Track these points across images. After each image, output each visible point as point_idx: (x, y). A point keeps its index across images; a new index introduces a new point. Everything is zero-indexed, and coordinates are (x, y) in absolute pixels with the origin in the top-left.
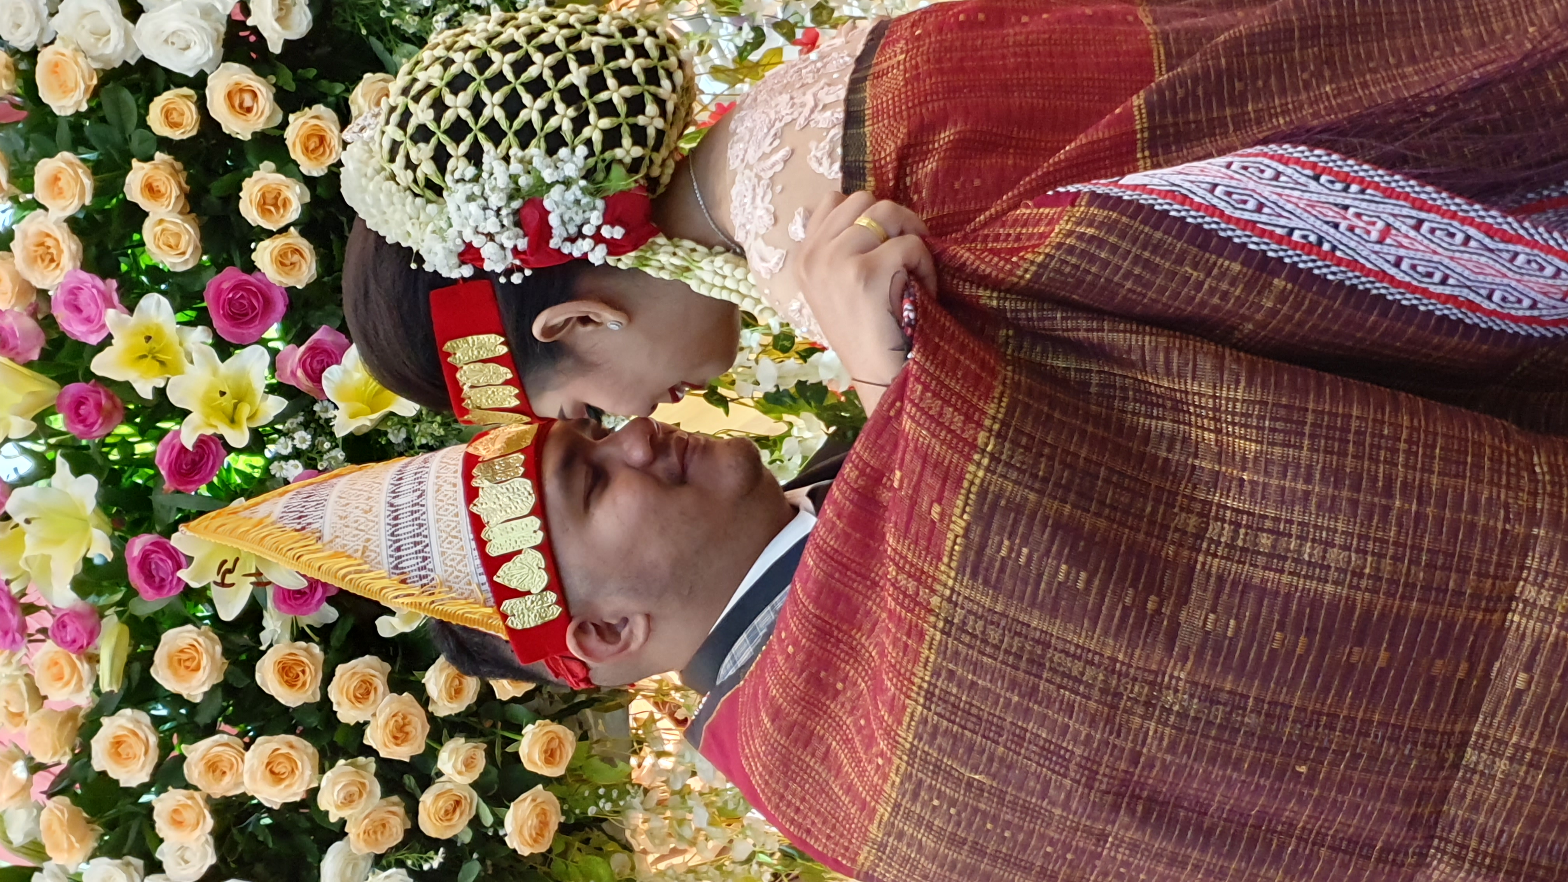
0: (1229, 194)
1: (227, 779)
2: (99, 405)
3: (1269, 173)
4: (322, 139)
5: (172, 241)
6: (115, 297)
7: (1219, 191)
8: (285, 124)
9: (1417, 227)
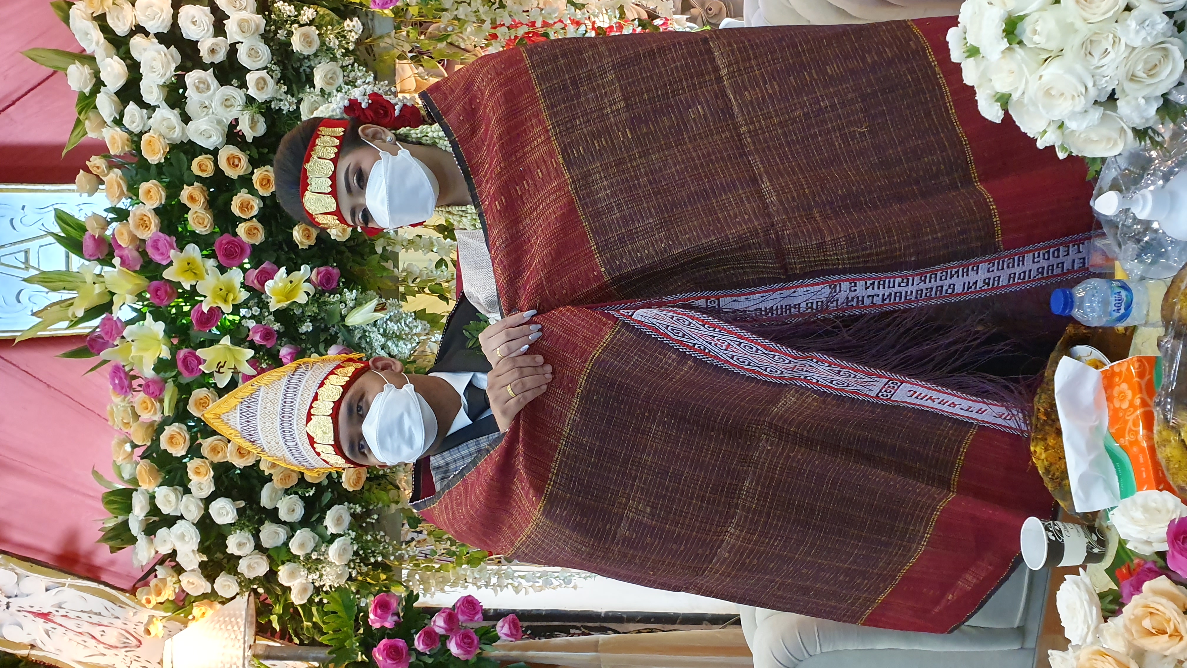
4: (269, 181)
8: (252, 173)
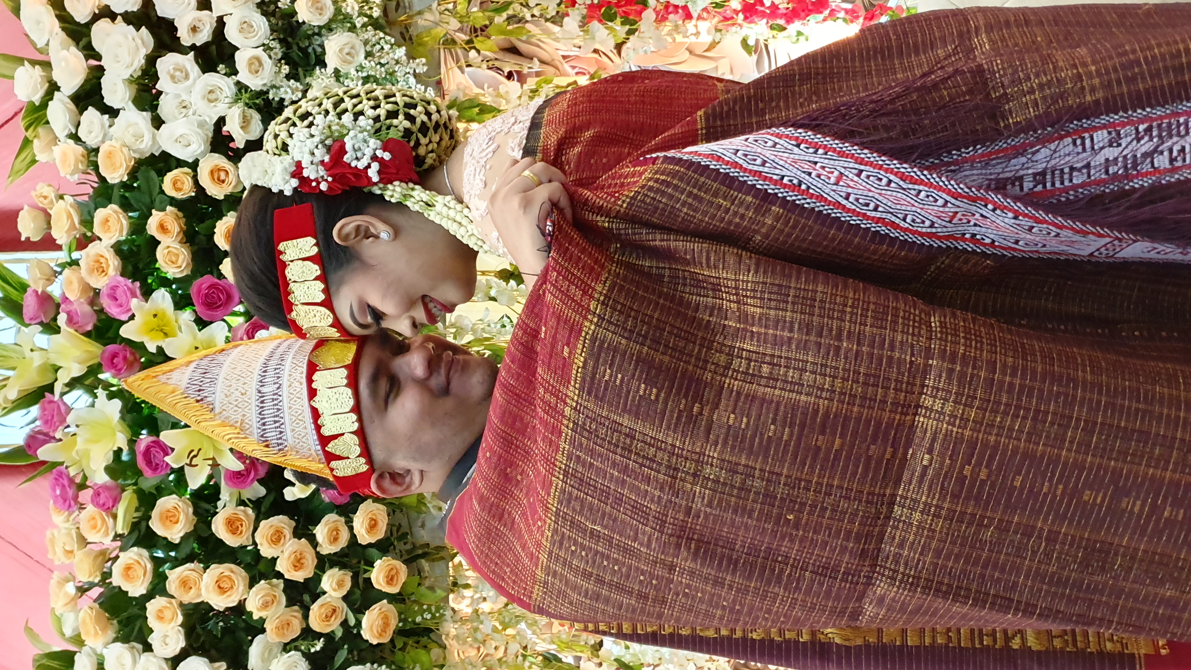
0: (746, 155)
1: (193, 591)
2: (125, 358)
3: (770, 143)
5: (174, 259)
6: (138, 292)
7: (739, 154)
9: (859, 175)
